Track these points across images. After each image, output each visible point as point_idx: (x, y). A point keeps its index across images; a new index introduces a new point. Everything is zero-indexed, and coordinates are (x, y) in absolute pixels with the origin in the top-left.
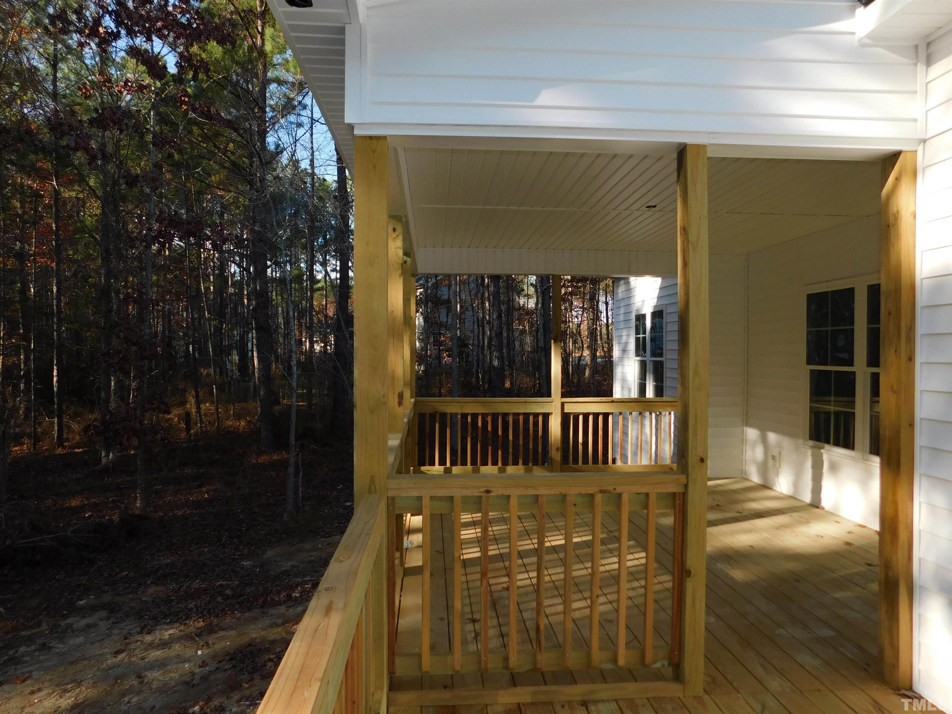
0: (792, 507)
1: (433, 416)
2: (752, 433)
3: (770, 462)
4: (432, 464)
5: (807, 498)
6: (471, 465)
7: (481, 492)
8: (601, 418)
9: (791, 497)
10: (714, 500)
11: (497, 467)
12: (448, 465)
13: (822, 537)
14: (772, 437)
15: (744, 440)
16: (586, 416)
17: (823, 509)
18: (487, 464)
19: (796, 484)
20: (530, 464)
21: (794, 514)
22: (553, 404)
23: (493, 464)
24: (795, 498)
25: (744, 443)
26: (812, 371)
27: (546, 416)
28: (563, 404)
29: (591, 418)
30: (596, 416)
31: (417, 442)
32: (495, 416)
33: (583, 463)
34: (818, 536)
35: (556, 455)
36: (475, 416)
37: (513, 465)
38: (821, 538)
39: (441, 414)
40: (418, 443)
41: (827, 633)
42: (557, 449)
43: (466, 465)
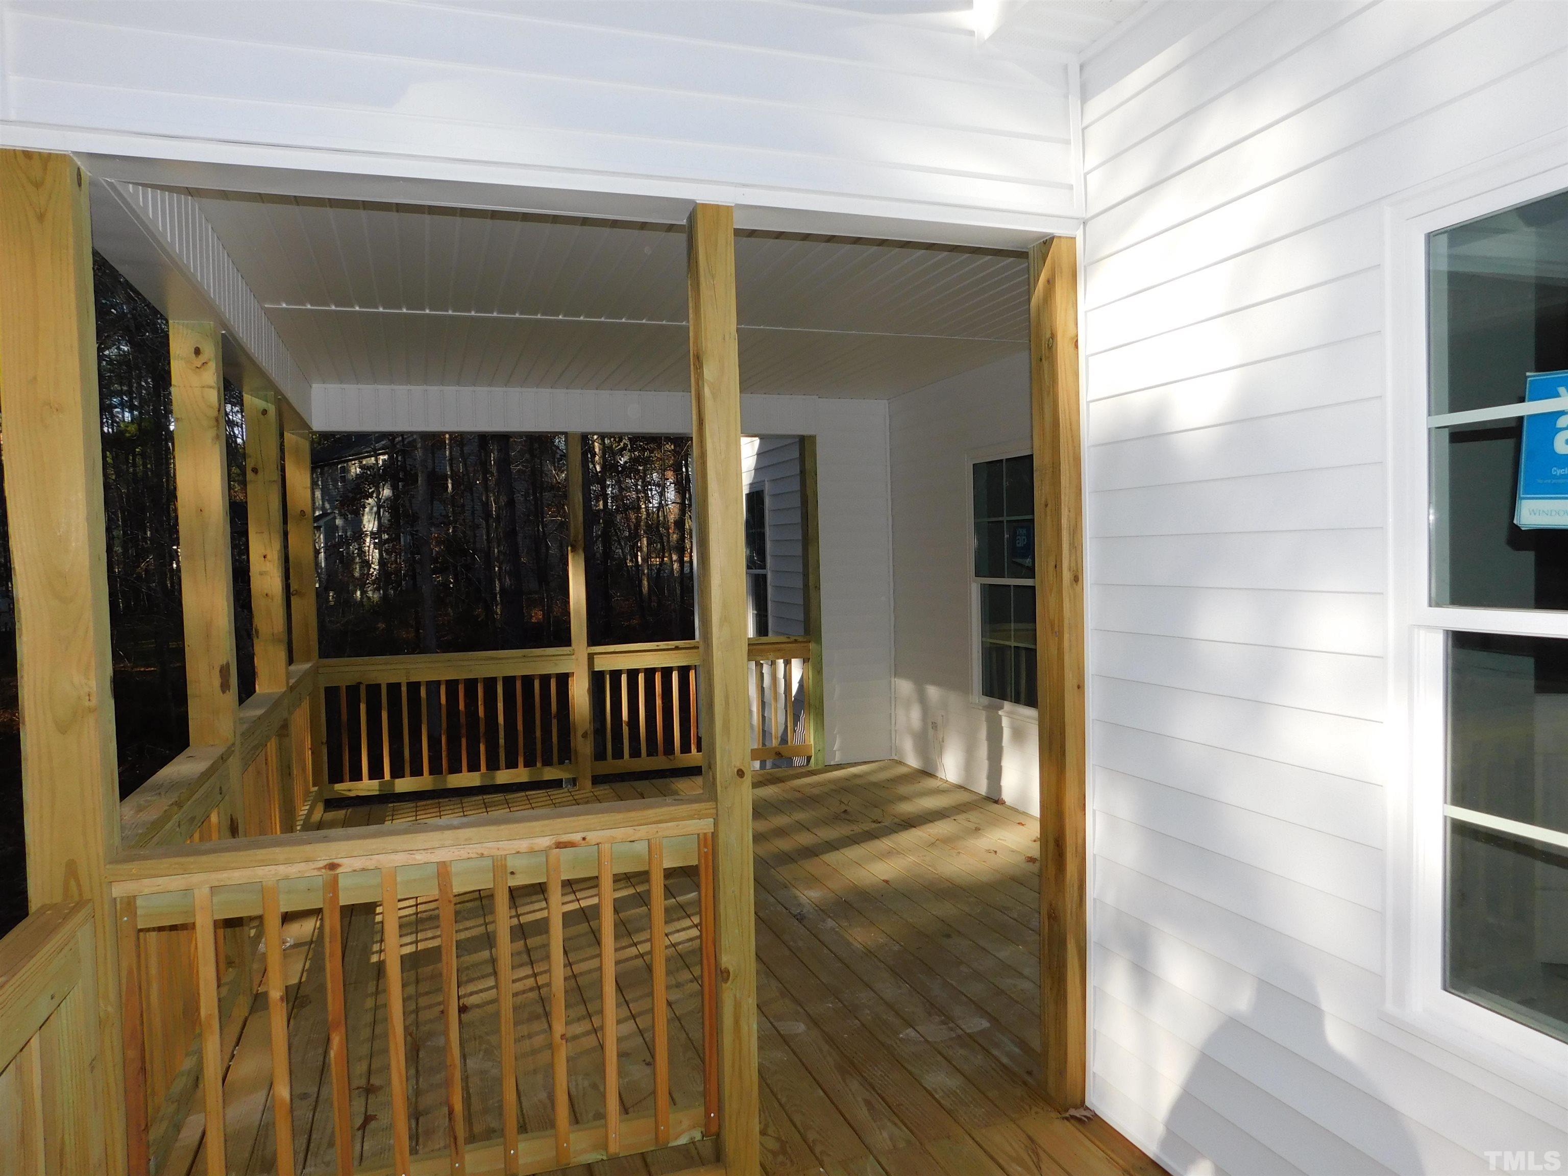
0: (960, 805)
1: (353, 690)
2: (905, 687)
3: (931, 732)
4: (356, 776)
5: (982, 787)
6: (431, 774)
7: (319, 869)
8: (658, 677)
9: (960, 787)
10: (841, 802)
11: (477, 774)
12: (387, 776)
13: (996, 852)
14: (933, 692)
15: (893, 699)
16: (633, 674)
17: (1003, 803)
18: (459, 771)
19: (969, 766)
20: (539, 765)
21: (961, 818)
22: (573, 657)
23: (470, 770)
24: (966, 789)
25: (893, 702)
26: (983, 586)
27: (563, 679)
28: (591, 657)
29: (641, 678)
30: (650, 673)
31: (324, 740)
32: (471, 685)
33: (631, 756)
34: (989, 851)
35: (584, 747)
36: (433, 686)
37: (507, 768)
38: (993, 854)
39: (369, 687)
40: (327, 742)
41: (978, 1024)
42: (585, 735)
43: (422, 775)
